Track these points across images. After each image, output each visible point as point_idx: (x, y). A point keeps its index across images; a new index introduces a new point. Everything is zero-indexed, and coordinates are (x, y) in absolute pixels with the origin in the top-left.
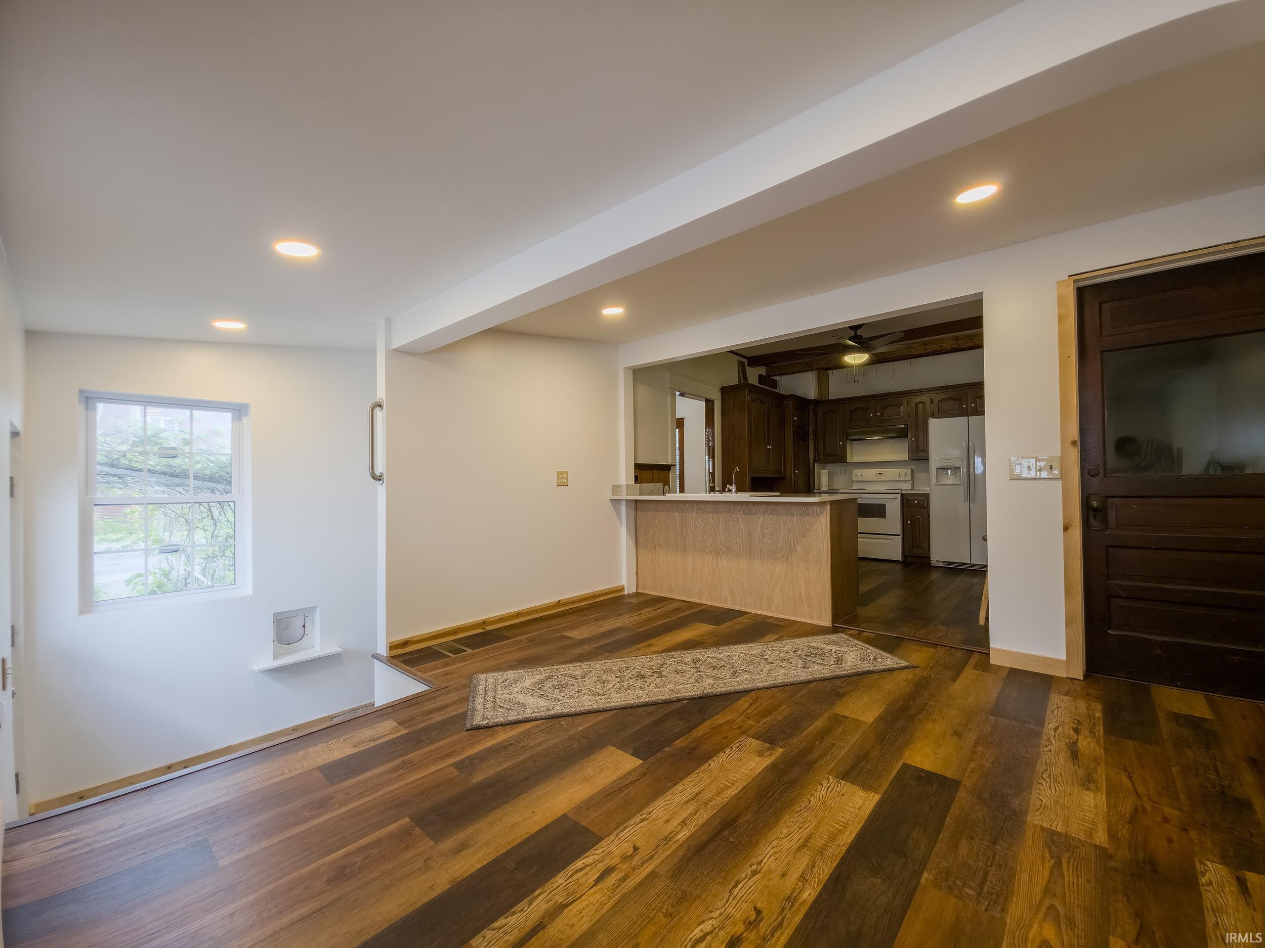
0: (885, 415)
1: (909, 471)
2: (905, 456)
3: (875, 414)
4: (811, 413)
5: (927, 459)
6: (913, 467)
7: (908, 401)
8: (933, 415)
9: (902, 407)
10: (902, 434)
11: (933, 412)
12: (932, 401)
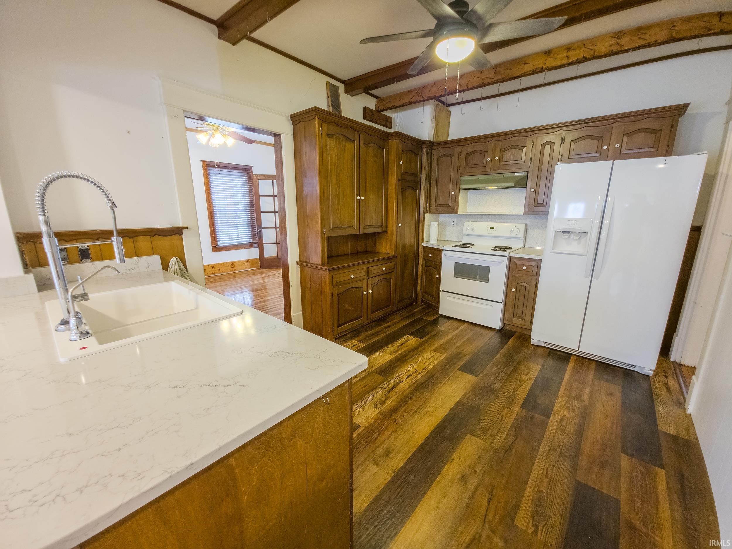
0: (504, 160)
1: (522, 227)
2: (520, 210)
3: (493, 158)
4: (425, 158)
5: (546, 214)
6: (528, 222)
7: (533, 142)
8: (561, 160)
9: (524, 150)
10: (521, 183)
11: (562, 155)
12: (563, 142)
